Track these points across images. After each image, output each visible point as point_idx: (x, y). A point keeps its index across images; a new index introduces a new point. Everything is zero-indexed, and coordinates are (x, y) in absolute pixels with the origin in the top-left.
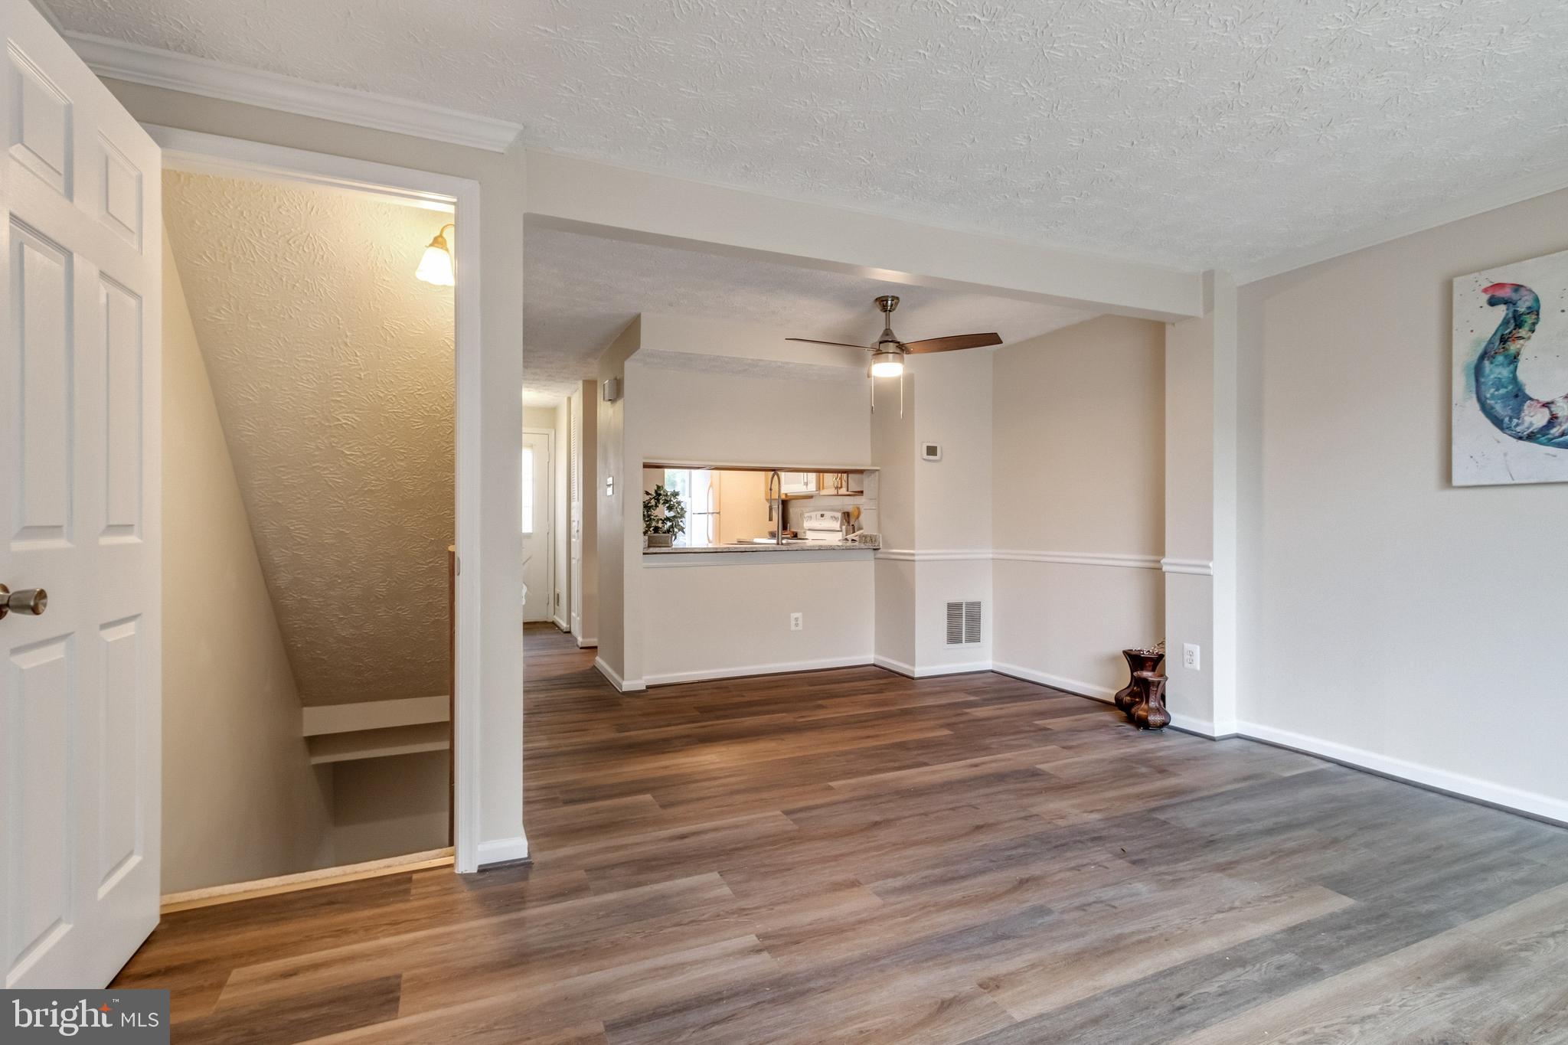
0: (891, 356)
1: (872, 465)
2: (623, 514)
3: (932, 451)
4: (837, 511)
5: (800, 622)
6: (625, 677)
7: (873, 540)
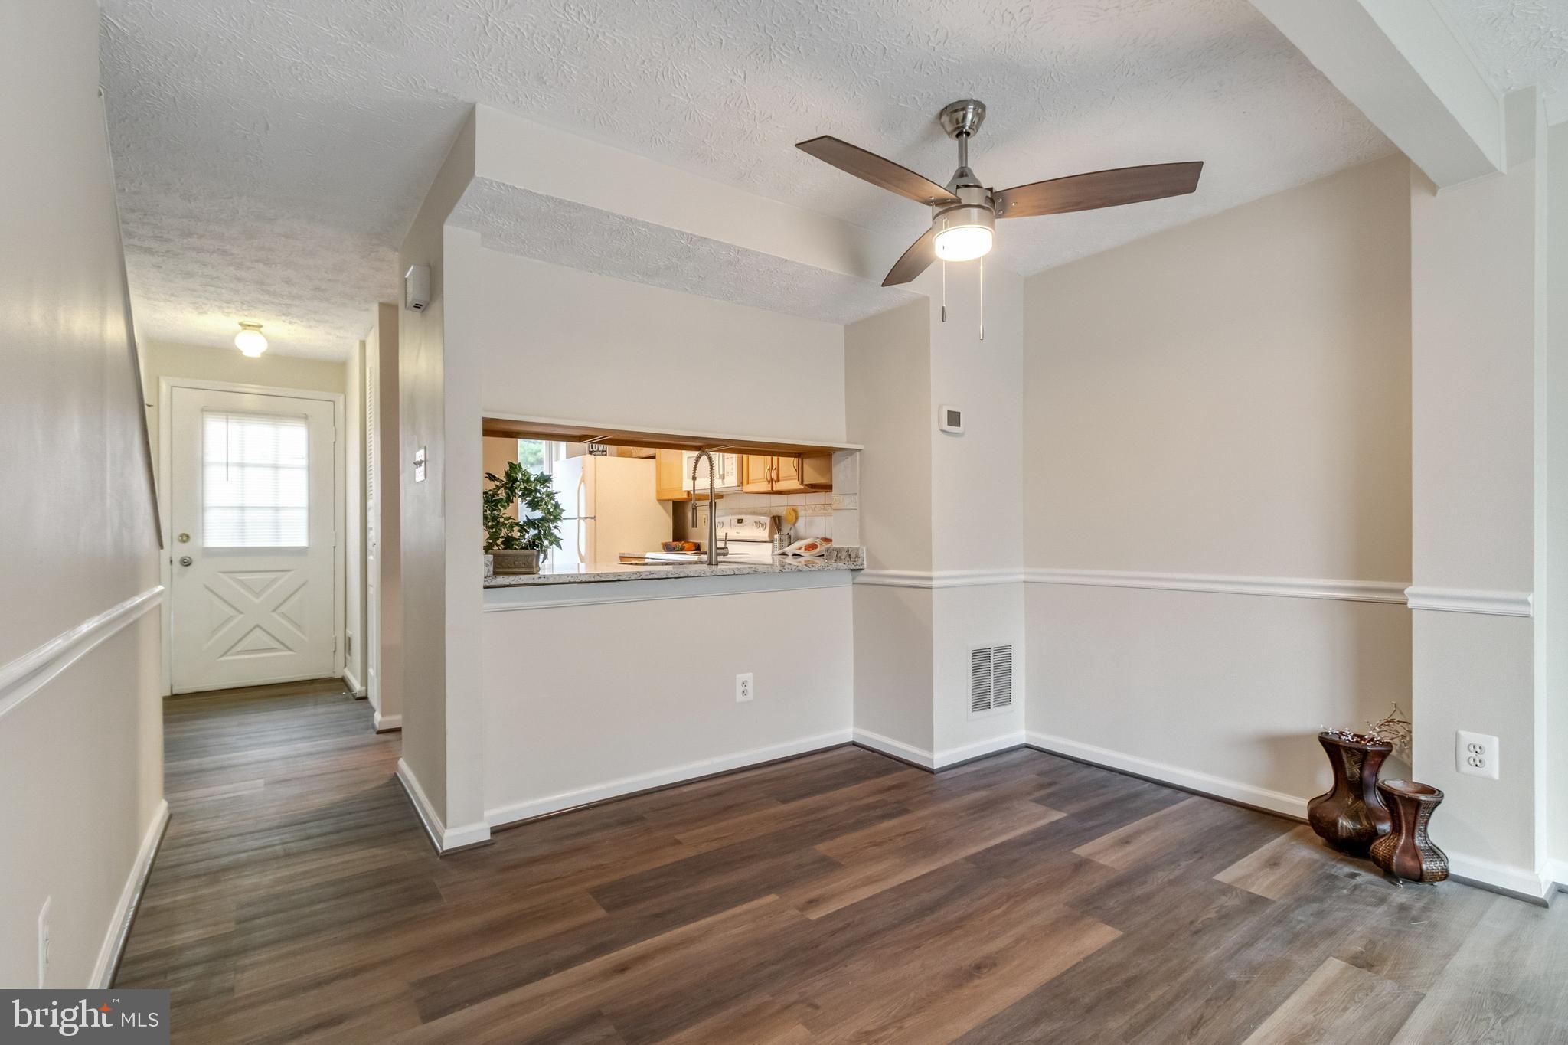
0: (975, 211)
1: (848, 442)
2: (444, 514)
3: (954, 418)
4: (765, 514)
5: (750, 687)
6: (449, 822)
7: (853, 556)
